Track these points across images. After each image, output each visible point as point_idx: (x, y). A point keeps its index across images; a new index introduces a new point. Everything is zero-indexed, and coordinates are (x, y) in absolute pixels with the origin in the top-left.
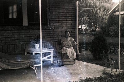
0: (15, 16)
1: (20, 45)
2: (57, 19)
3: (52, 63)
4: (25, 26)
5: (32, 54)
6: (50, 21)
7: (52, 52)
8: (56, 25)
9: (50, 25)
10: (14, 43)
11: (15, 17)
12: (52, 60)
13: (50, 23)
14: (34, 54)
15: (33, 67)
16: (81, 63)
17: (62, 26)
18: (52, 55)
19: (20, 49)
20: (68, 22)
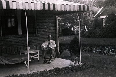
0: (13, 24)
1: (17, 48)
2: (42, 29)
3: (39, 59)
4: (20, 35)
5: (25, 54)
6: (37, 30)
7: (38, 52)
8: (42, 33)
9: (37, 33)
10: (12, 47)
11: (13, 26)
12: (38, 58)
13: (37, 32)
14: (26, 54)
15: (25, 62)
16: (59, 59)
17: (46, 34)
18: (38, 55)
19: (17, 51)
20: (50, 30)
